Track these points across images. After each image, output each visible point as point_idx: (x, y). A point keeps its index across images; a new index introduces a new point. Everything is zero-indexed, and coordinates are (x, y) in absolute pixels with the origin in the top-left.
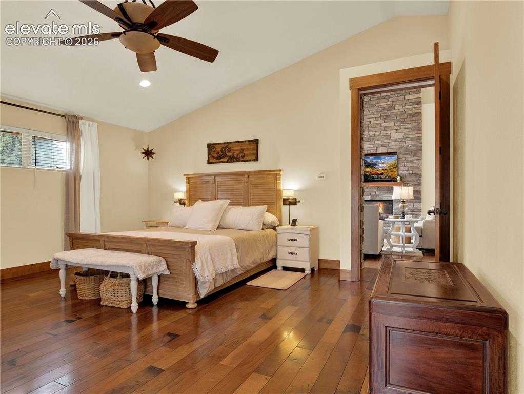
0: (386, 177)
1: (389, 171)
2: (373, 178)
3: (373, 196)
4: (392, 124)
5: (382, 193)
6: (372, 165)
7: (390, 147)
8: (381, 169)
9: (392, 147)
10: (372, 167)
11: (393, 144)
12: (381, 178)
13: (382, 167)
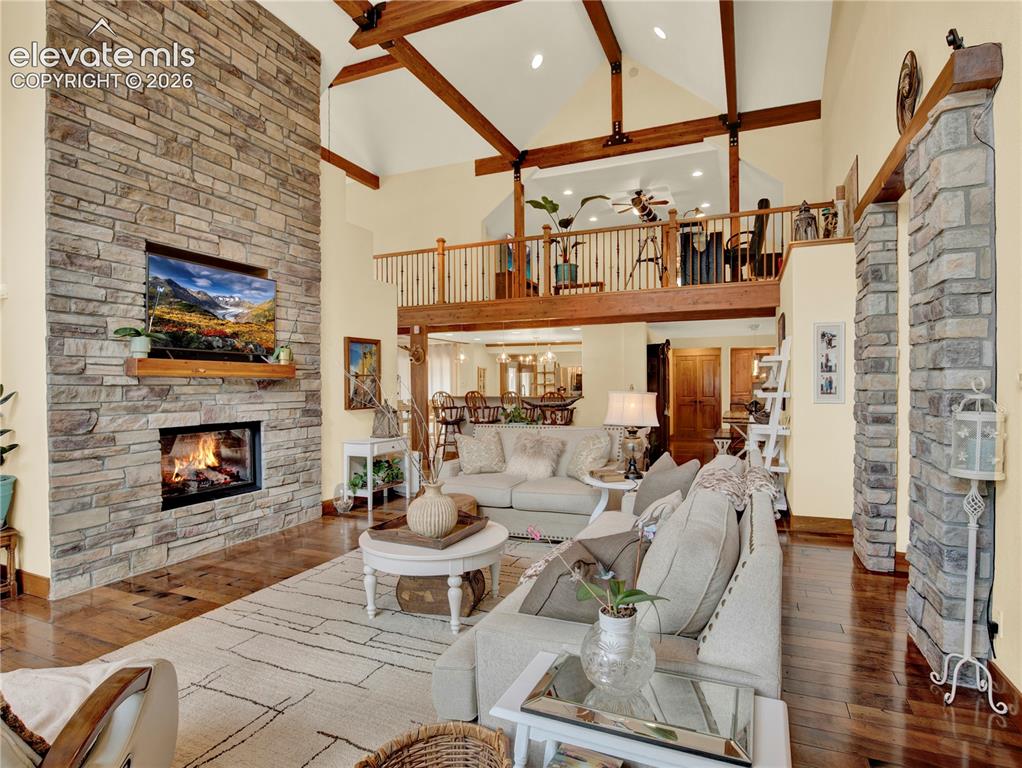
0: (247, 344)
1: (255, 328)
2: (210, 345)
3: (210, 411)
4: (258, 174)
5: (236, 399)
6: (206, 307)
7: (254, 249)
8: (232, 320)
9: (260, 251)
10: (205, 313)
11: (261, 240)
12: (234, 348)
13: (236, 316)
